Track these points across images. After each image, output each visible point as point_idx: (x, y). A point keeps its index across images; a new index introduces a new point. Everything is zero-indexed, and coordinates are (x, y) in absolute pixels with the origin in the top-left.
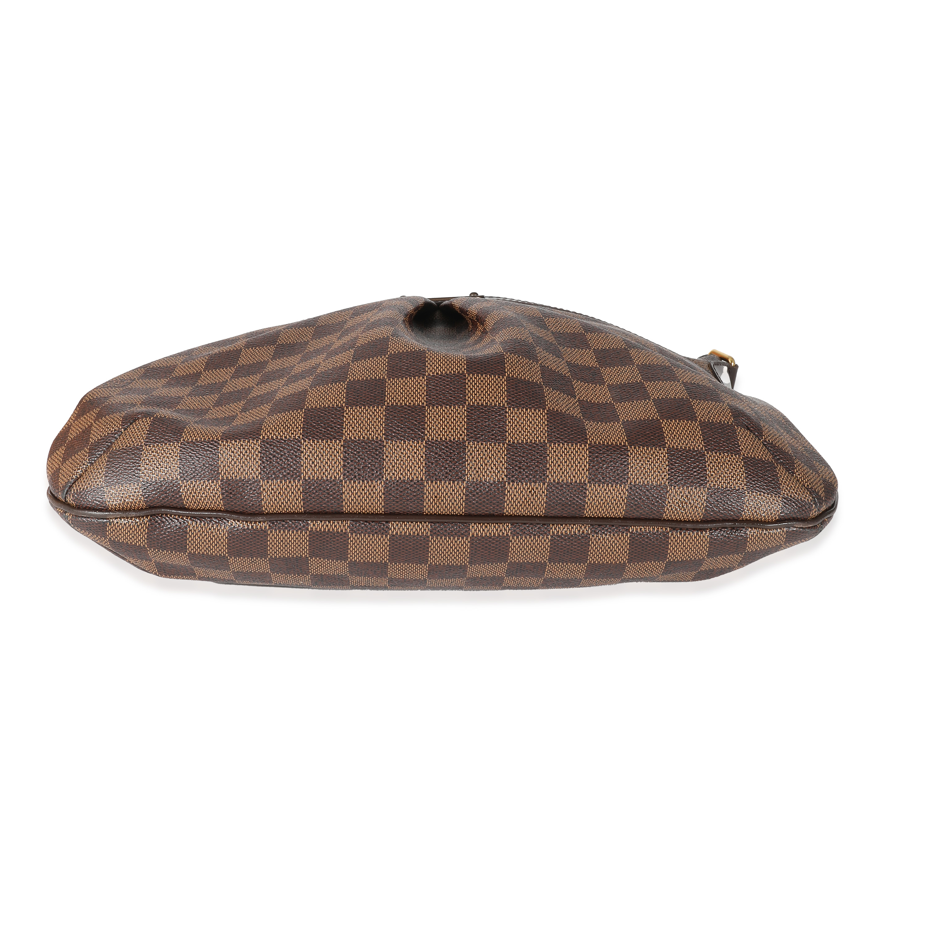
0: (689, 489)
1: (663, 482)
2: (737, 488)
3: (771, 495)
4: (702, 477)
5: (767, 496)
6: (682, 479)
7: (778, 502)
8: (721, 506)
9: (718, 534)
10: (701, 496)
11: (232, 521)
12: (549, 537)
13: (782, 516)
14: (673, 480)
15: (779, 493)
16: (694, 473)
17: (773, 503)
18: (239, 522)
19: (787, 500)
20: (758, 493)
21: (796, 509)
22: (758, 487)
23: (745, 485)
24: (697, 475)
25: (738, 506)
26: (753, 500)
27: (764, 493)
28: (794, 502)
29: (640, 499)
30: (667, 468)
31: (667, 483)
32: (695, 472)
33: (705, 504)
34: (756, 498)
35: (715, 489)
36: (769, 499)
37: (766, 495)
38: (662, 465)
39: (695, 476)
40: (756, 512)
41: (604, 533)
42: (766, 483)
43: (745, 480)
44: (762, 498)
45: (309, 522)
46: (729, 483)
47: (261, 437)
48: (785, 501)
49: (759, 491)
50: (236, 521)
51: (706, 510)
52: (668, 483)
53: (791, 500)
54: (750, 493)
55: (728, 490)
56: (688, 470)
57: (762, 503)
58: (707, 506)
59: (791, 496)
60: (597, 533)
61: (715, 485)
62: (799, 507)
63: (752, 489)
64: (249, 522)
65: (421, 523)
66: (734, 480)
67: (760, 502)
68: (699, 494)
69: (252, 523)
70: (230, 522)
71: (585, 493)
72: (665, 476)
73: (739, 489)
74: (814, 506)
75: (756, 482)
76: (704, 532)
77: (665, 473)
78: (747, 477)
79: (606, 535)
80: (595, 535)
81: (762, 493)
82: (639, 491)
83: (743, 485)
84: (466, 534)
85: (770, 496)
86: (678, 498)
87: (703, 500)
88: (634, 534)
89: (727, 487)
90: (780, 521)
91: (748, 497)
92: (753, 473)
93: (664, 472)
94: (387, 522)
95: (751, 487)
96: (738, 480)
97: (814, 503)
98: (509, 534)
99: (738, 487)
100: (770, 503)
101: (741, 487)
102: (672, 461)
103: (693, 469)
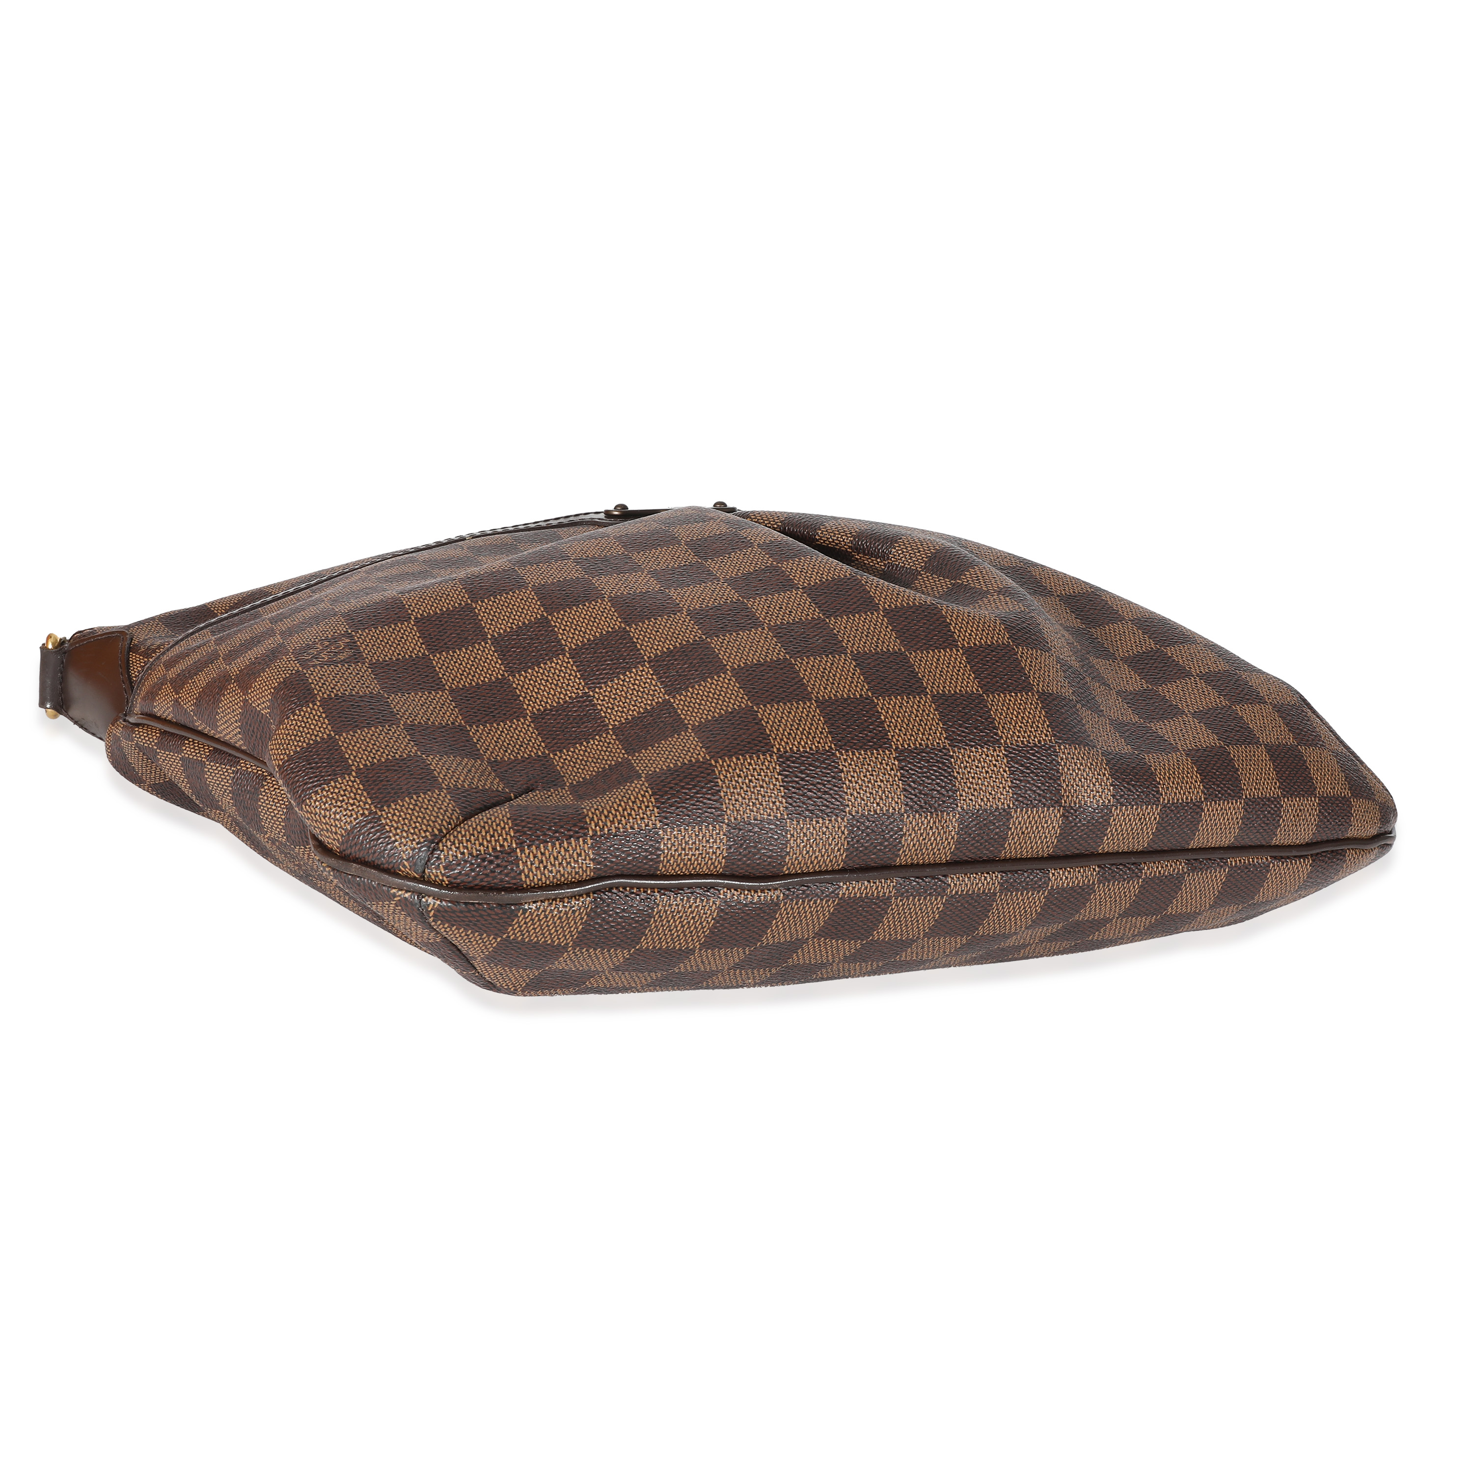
11: (725, 890)
12: (1140, 879)
18: (737, 891)
45: (841, 884)
47: (775, 750)
50: (733, 891)
64: (752, 892)
65: (988, 873)
69: (757, 892)
70: (722, 892)
94: (945, 876)
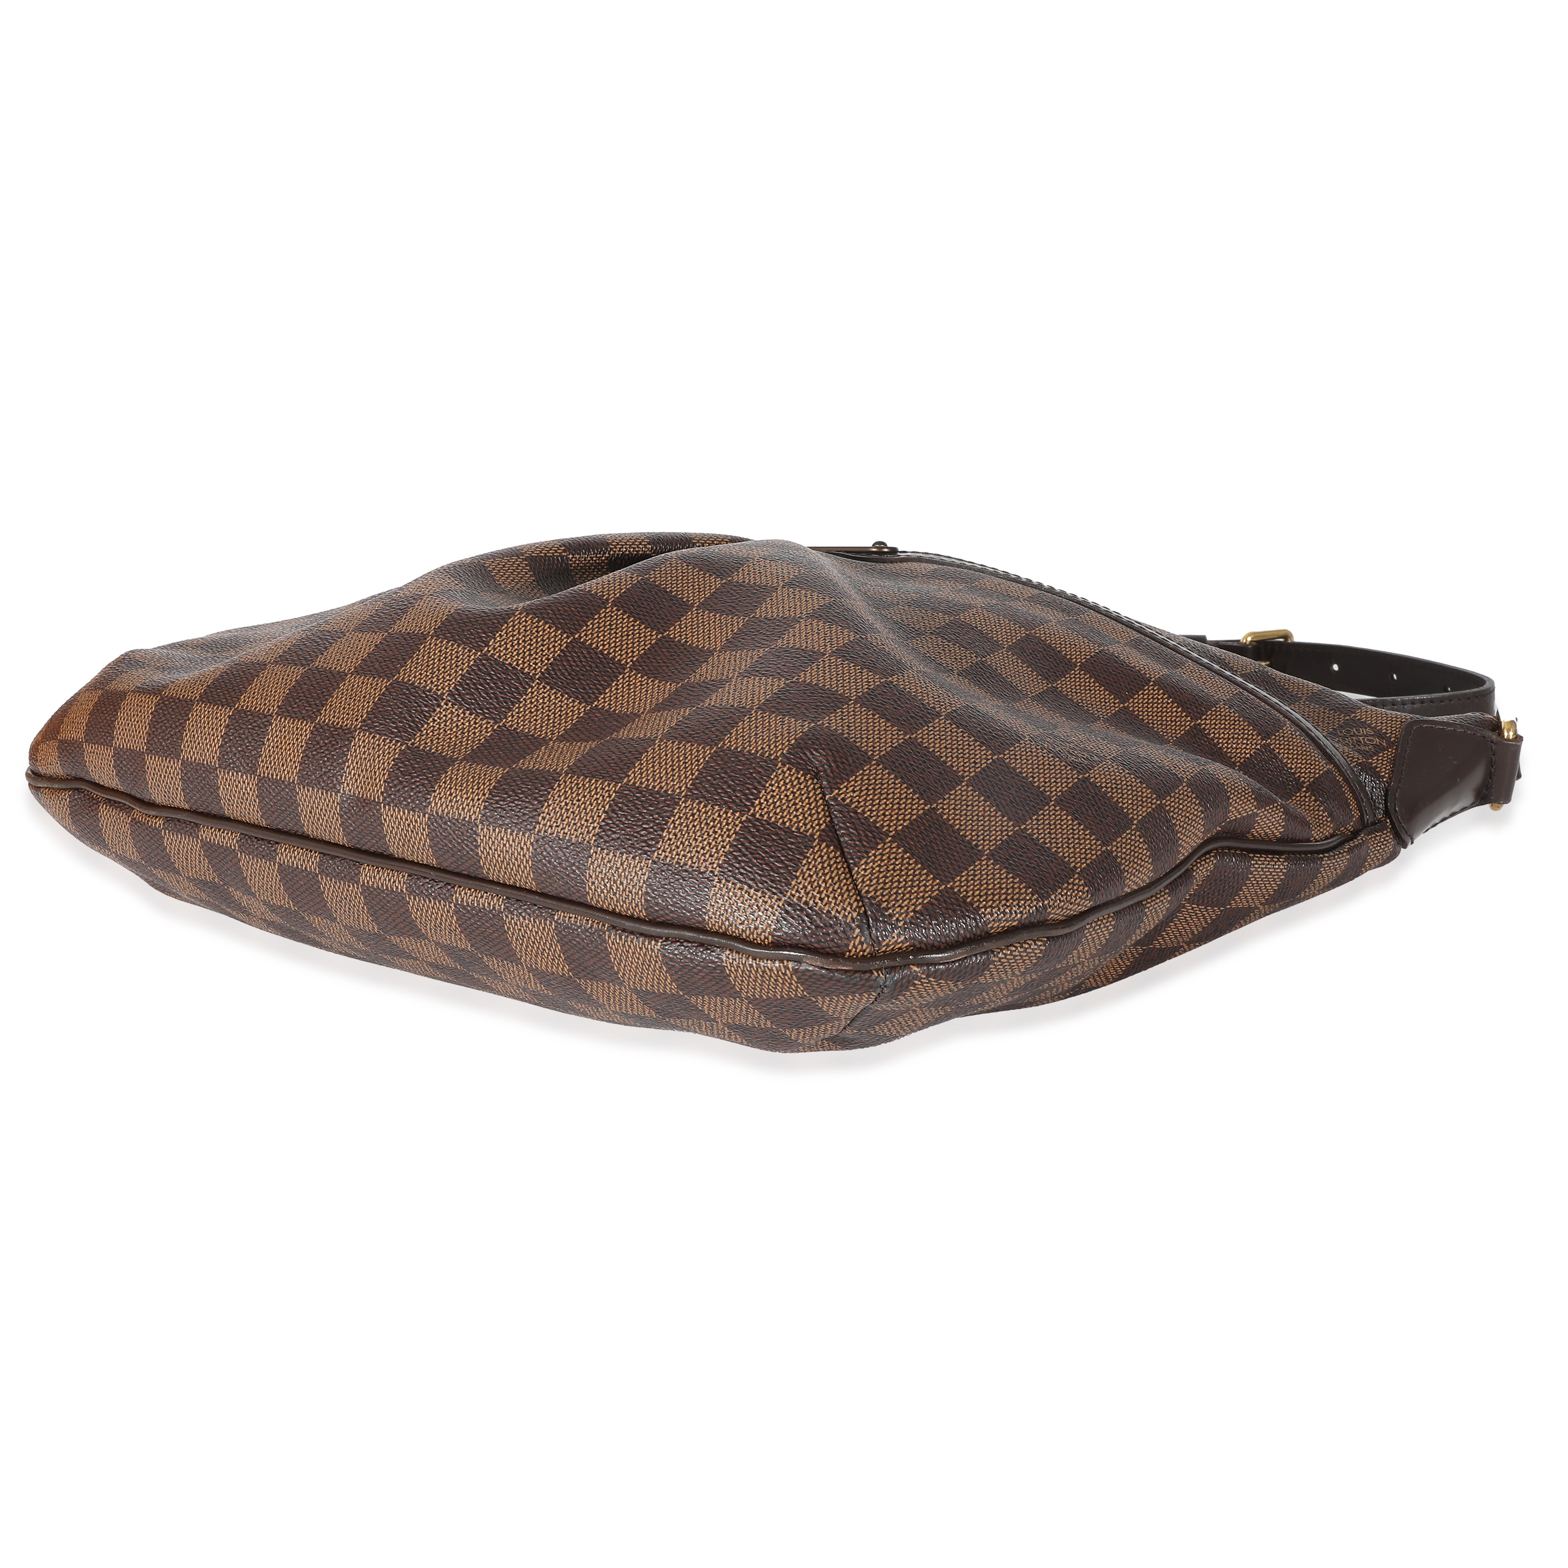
0: (624, 857)
1: (587, 839)
2: (702, 870)
3: (763, 892)
4: (652, 839)
5: (754, 894)
6: (618, 838)
7: (773, 908)
8: (670, 898)
9: (676, 949)
10: (640, 873)
12: (452, 905)
13: (778, 936)
14: (605, 836)
15: (781, 893)
16: (642, 830)
17: (762, 909)
19: (794, 909)
20: (739, 885)
21: (809, 928)
22: (742, 874)
23: (719, 866)
24: (646, 836)
25: (696, 902)
26: (724, 896)
27: (750, 887)
28: (808, 915)
29: (550, 862)
30: (603, 817)
31: (592, 842)
32: (645, 829)
33: (644, 890)
34: (731, 894)
35: (664, 865)
36: (756, 900)
37: (752, 891)
38: (597, 809)
39: (642, 836)
40: (727, 919)
41: (520, 914)
42: (762, 870)
43: (723, 858)
44: (742, 896)
46: (692, 858)
48: (789, 909)
49: (741, 882)
51: (646, 900)
52: (595, 841)
53: (802, 910)
54: (724, 881)
55: (686, 871)
56: (634, 825)
57: (739, 904)
58: (647, 893)
59: (806, 903)
60: (512, 913)
61: (667, 857)
62: (817, 927)
63: (729, 876)
66: (704, 854)
67: (737, 903)
68: (638, 869)
71: (476, 841)
72: (594, 828)
73: (705, 872)
74: (858, 931)
75: (743, 864)
76: (653, 942)
77: (596, 825)
78: (731, 853)
79: (524, 918)
80: (509, 916)
81: (746, 887)
82: (549, 849)
83: (715, 866)
84: (354, 879)
85: (759, 894)
86: (604, 872)
87: (642, 881)
88: (560, 924)
89: (685, 864)
90: (778, 945)
91: (717, 889)
92: (747, 848)
93: (593, 822)
95: (730, 871)
96: (711, 856)
97: (858, 926)
98: (404, 890)
99: (706, 867)
100: (755, 907)
101: (710, 869)
102: (616, 805)
103: (643, 824)
